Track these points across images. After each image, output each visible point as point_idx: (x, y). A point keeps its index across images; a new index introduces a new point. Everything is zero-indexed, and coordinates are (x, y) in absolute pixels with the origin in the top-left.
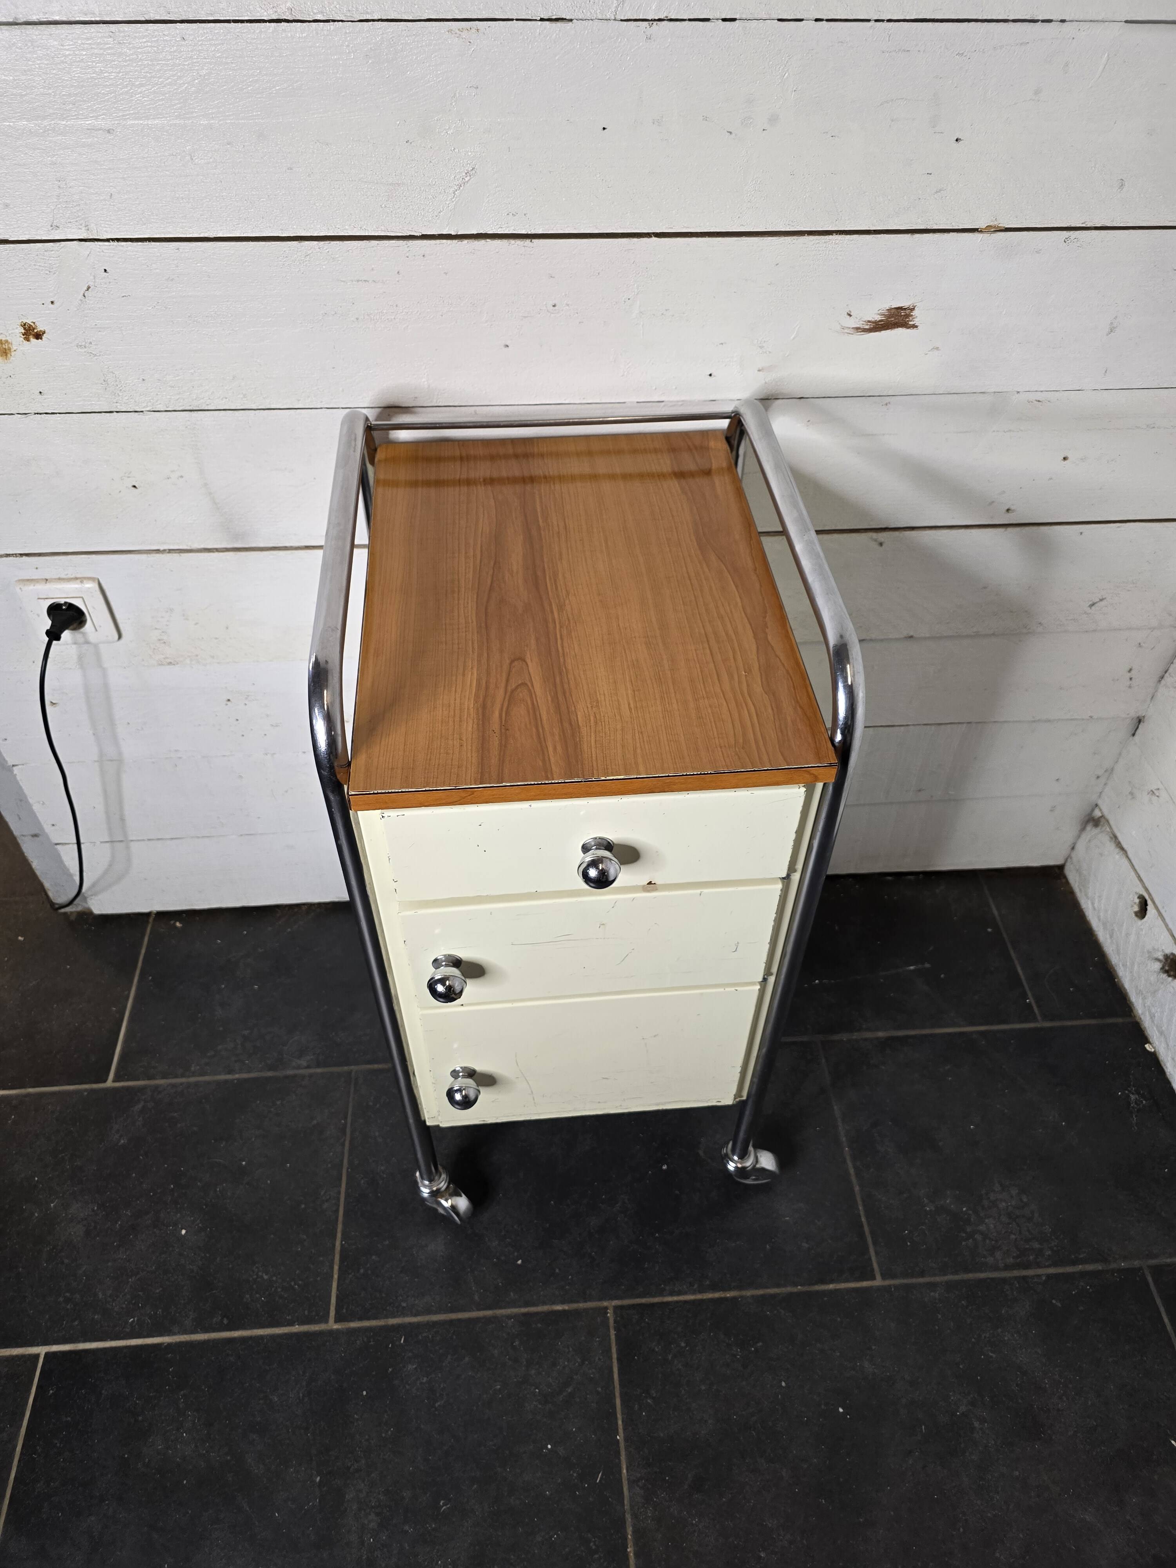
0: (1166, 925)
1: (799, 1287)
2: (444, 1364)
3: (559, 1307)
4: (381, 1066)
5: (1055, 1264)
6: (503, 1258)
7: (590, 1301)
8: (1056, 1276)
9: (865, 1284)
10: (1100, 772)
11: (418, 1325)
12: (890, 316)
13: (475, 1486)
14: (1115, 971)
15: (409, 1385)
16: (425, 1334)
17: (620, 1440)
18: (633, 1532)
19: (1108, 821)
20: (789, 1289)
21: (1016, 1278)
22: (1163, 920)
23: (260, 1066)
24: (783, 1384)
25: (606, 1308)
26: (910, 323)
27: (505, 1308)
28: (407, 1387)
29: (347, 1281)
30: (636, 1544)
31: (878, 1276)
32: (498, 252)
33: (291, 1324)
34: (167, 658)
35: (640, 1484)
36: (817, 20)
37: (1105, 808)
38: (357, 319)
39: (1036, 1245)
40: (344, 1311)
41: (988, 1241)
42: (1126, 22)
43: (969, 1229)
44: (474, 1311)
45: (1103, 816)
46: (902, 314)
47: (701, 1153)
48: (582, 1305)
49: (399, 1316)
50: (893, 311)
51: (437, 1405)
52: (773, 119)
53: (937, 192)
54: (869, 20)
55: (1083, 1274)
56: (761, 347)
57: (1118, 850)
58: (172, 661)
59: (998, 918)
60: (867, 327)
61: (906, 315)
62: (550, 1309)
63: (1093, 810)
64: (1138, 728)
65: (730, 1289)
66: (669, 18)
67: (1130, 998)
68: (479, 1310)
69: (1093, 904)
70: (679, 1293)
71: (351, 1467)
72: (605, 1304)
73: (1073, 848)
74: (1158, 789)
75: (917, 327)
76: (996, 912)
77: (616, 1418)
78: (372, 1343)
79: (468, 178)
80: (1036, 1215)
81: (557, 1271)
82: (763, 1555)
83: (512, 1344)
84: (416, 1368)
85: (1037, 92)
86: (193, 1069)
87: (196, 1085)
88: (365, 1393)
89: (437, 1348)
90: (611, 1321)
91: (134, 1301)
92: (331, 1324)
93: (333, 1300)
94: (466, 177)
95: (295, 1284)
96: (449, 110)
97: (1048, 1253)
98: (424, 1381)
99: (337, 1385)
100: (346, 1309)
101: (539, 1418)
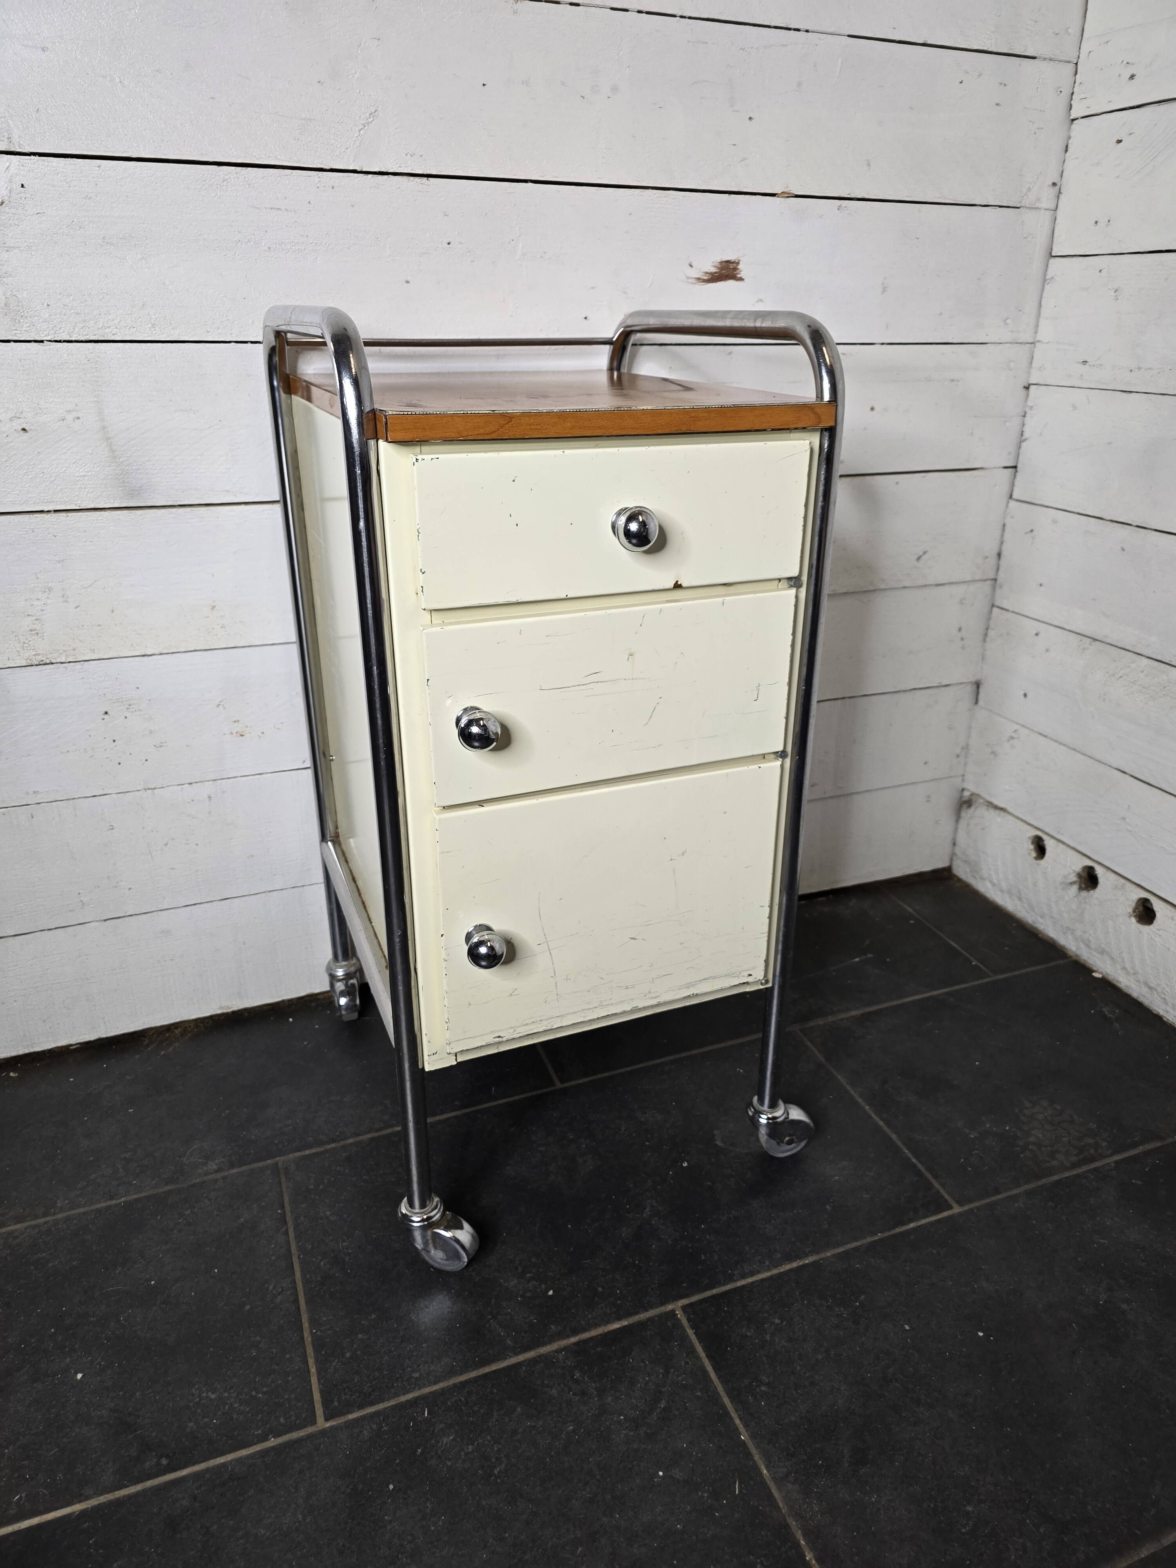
0: (1068, 846)
1: (879, 1234)
2: (490, 1424)
3: (616, 1326)
4: (314, 1151)
5: (1117, 1152)
6: (529, 1294)
7: (652, 1308)
8: (1123, 1160)
9: (945, 1214)
10: (958, 751)
11: (443, 1392)
12: (722, 269)
13: (580, 1549)
14: (1036, 928)
15: (450, 1460)
16: (456, 1399)
17: (746, 1441)
18: (804, 1535)
19: (978, 795)
20: (870, 1239)
21: (1088, 1171)
22: (1064, 843)
23: (154, 1182)
24: (907, 1327)
25: (673, 1311)
27: (550, 1343)
28: (449, 1463)
29: (331, 1371)
30: (813, 1549)
31: (954, 1205)
32: (399, 188)
33: (265, 1438)
34: (39, 655)
36: (640, 12)
37: (971, 787)
38: (269, 248)
39: (1091, 1141)
40: (336, 1403)
42: (849, 36)
43: (1021, 1143)
44: (510, 1357)
45: (972, 794)
46: (731, 267)
47: (719, 1143)
48: (643, 1316)
49: (414, 1389)
50: (724, 264)
51: (496, 1472)
52: (615, 89)
53: (742, 161)
54: (674, 16)
55: (1146, 1154)
56: (624, 292)
57: (998, 812)
58: (44, 659)
59: (914, 913)
60: (706, 278)
61: (734, 268)
62: (606, 1331)
63: (961, 797)
64: (978, 693)
65: (806, 1256)
67: (1059, 943)
68: (517, 1354)
69: (991, 882)
70: (752, 1274)
72: (670, 1307)
73: (954, 844)
74: (1016, 731)
75: (743, 279)
76: (910, 910)
77: (731, 1418)
78: (385, 1428)
79: (372, 119)
80: (1075, 1117)
81: (600, 1289)
82: (969, 1509)
83: (572, 1377)
84: (454, 1439)
85: (799, 85)
86: (59, 1205)
87: (68, 1219)
88: (391, 1487)
89: (476, 1408)
90: (684, 1322)
91: (16, 1475)
92: (322, 1424)
93: (317, 1396)
94: (370, 118)
95: (258, 1393)
96: (356, 57)
97: (1105, 1144)
98: (470, 1450)
99: (349, 1491)
100: (338, 1401)
101: (635, 1446)
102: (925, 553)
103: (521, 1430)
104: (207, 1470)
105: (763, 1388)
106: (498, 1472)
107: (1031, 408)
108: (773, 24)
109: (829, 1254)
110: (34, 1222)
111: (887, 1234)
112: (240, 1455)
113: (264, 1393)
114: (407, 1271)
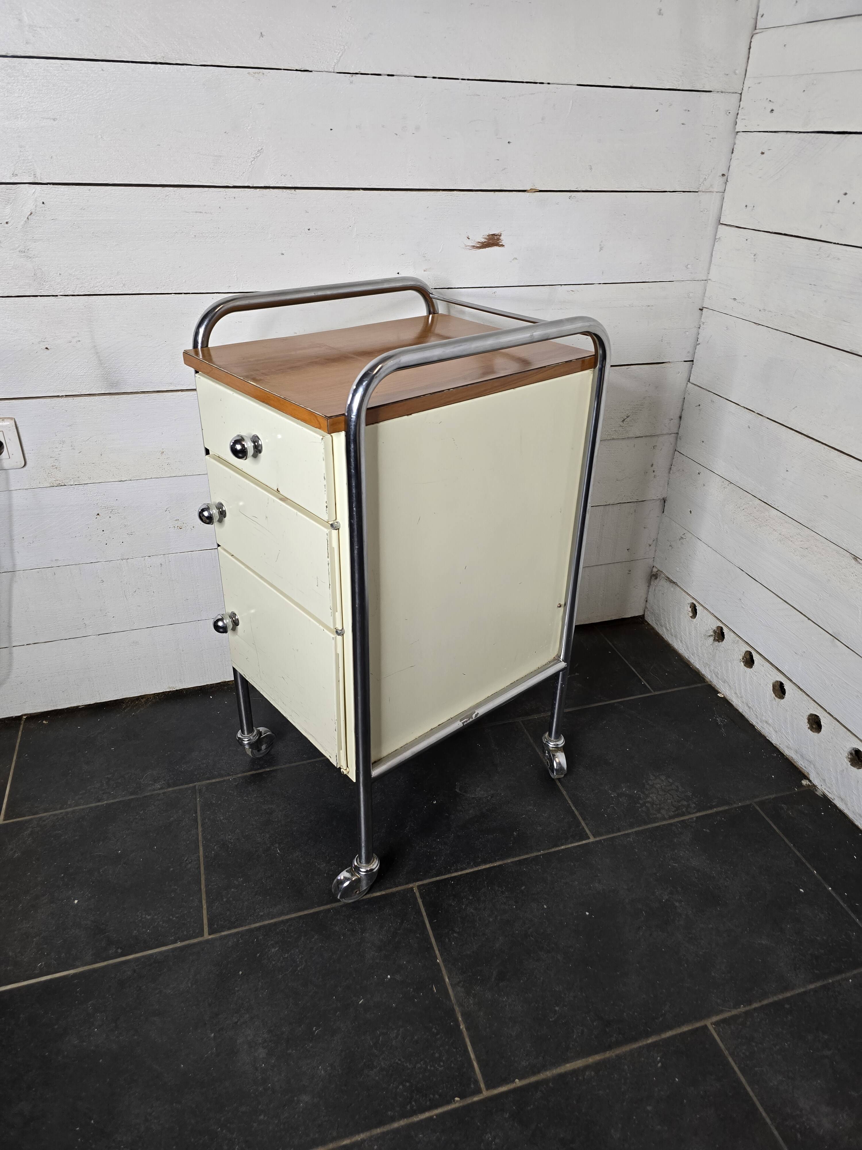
1: (542, 852)
3: (378, 894)
4: (217, 780)
5: (700, 811)
9: (584, 842)
10: (650, 542)
11: (275, 924)
12: (489, 239)
13: (338, 1013)
14: (688, 661)
15: (274, 961)
16: (282, 928)
17: (440, 963)
18: (462, 1015)
20: (535, 854)
21: (678, 822)
23: (123, 793)
24: (545, 907)
25: (412, 888)
26: (500, 243)
28: (274, 963)
29: (215, 908)
30: (465, 1023)
31: (591, 837)
32: (276, 197)
33: (175, 942)
34: (58, 480)
35: (461, 985)
36: (434, 78)
38: (195, 236)
39: (685, 803)
40: (216, 926)
41: (655, 806)
42: (579, 85)
43: (641, 802)
44: (316, 907)
46: (496, 238)
47: (457, 790)
48: (394, 890)
49: (260, 921)
50: (491, 236)
51: (299, 969)
52: (417, 128)
53: (503, 170)
54: (458, 79)
55: (717, 813)
56: (424, 257)
57: (671, 584)
58: (60, 483)
59: (613, 647)
60: (478, 246)
62: (372, 896)
63: (652, 571)
65: (496, 861)
66: (361, 73)
67: (702, 673)
68: (319, 906)
70: (462, 869)
71: (237, 1022)
72: (411, 885)
74: (684, 534)
75: (504, 246)
77: (434, 950)
78: (241, 941)
79: (259, 154)
80: (680, 788)
82: (557, 1008)
83: (348, 921)
84: (278, 950)
85: (543, 119)
86: (69, 803)
87: (73, 812)
88: (241, 973)
89: (292, 934)
90: (418, 894)
91: (40, 953)
92: (207, 936)
93: (205, 921)
94: (258, 153)
95: (173, 917)
96: (249, 116)
97: (693, 805)
98: (286, 956)
99: (217, 973)
100: (217, 926)
101: (378, 961)
102: (628, 417)
103: (315, 948)
104: (143, 957)
105: (455, 935)
106: (300, 969)
107: (703, 323)
108: (525, 81)
109: (509, 861)
110: (54, 813)
111: (546, 852)
112: (161, 950)
113: (177, 918)
114: (263, 855)
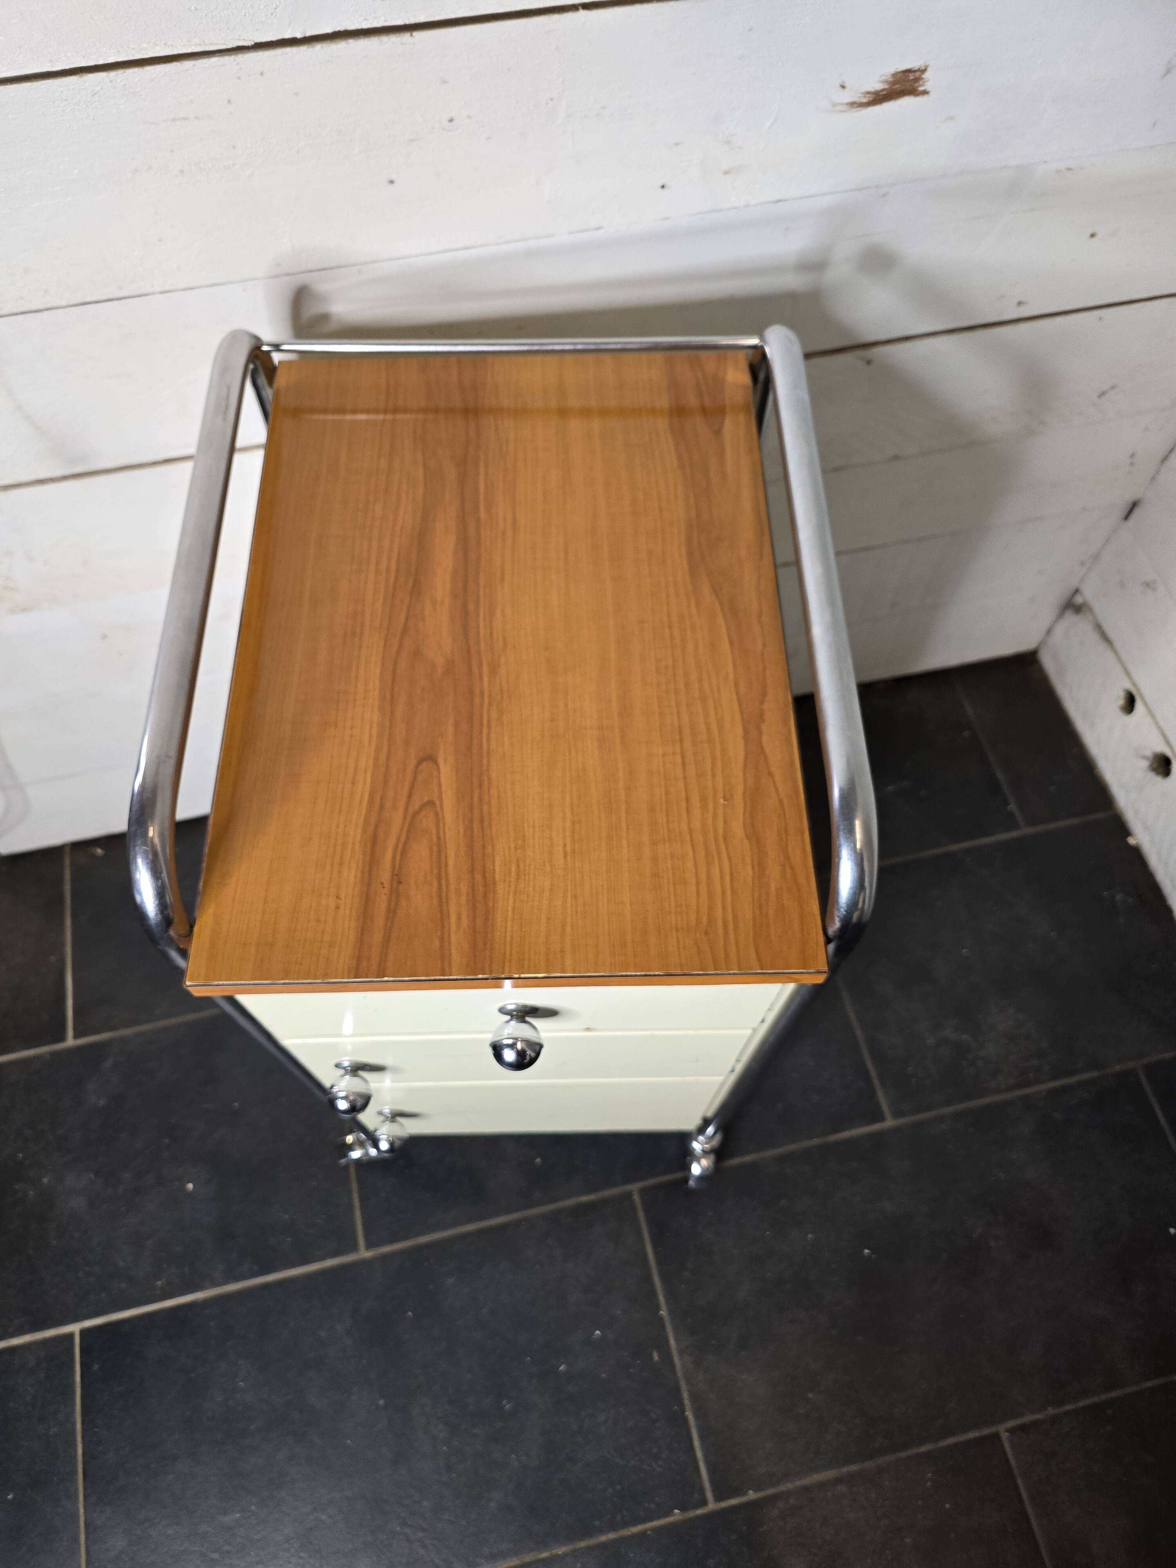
0: (1157, 724)
1: (815, 1140)
2: (483, 1272)
3: (585, 1199)
6: (521, 1159)
7: (614, 1187)
8: (1056, 1089)
9: (877, 1127)
10: (1085, 558)
12: (893, 83)
13: (534, 1381)
14: (1094, 761)
15: (452, 1298)
16: (459, 1247)
18: (689, 1396)
19: (1091, 610)
20: (806, 1144)
21: (1018, 1098)
22: (1154, 718)
24: (810, 1236)
25: (631, 1192)
26: (920, 89)
27: (533, 1208)
28: (450, 1300)
29: (370, 1208)
30: (693, 1407)
31: (888, 1117)
33: (324, 1258)
34: (19, 604)
35: (690, 1351)
37: (1088, 594)
39: (1035, 1062)
40: (373, 1237)
41: (989, 1066)
43: (970, 1057)
44: (502, 1215)
45: (1086, 603)
46: (911, 78)
48: (607, 1193)
49: (430, 1233)
50: (899, 75)
51: (483, 1312)
55: (1079, 1084)
56: (728, 143)
57: (1102, 640)
59: (974, 720)
60: (865, 100)
61: (915, 78)
62: (577, 1202)
63: (1073, 597)
64: (1132, 511)
65: (748, 1153)
67: (1111, 791)
68: (507, 1213)
69: (1072, 694)
71: (411, 1385)
72: (630, 1187)
73: (1048, 635)
74: (1154, 581)
75: (928, 93)
76: (971, 713)
77: (657, 1296)
78: (407, 1265)
80: (1033, 1032)
83: (545, 1242)
84: (456, 1281)
87: (165, 1029)
89: (473, 1258)
90: (638, 1204)
91: (157, 1264)
92: (363, 1252)
97: (1047, 1067)
98: (466, 1292)
101: (584, 1307)
102: (1113, 388)
103: (503, 1281)
104: (283, 1280)
105: (686, 1273)
109: (767, 1154)
111: (821, 1141)
112: (305, 1271)
113: (323, 1220)
